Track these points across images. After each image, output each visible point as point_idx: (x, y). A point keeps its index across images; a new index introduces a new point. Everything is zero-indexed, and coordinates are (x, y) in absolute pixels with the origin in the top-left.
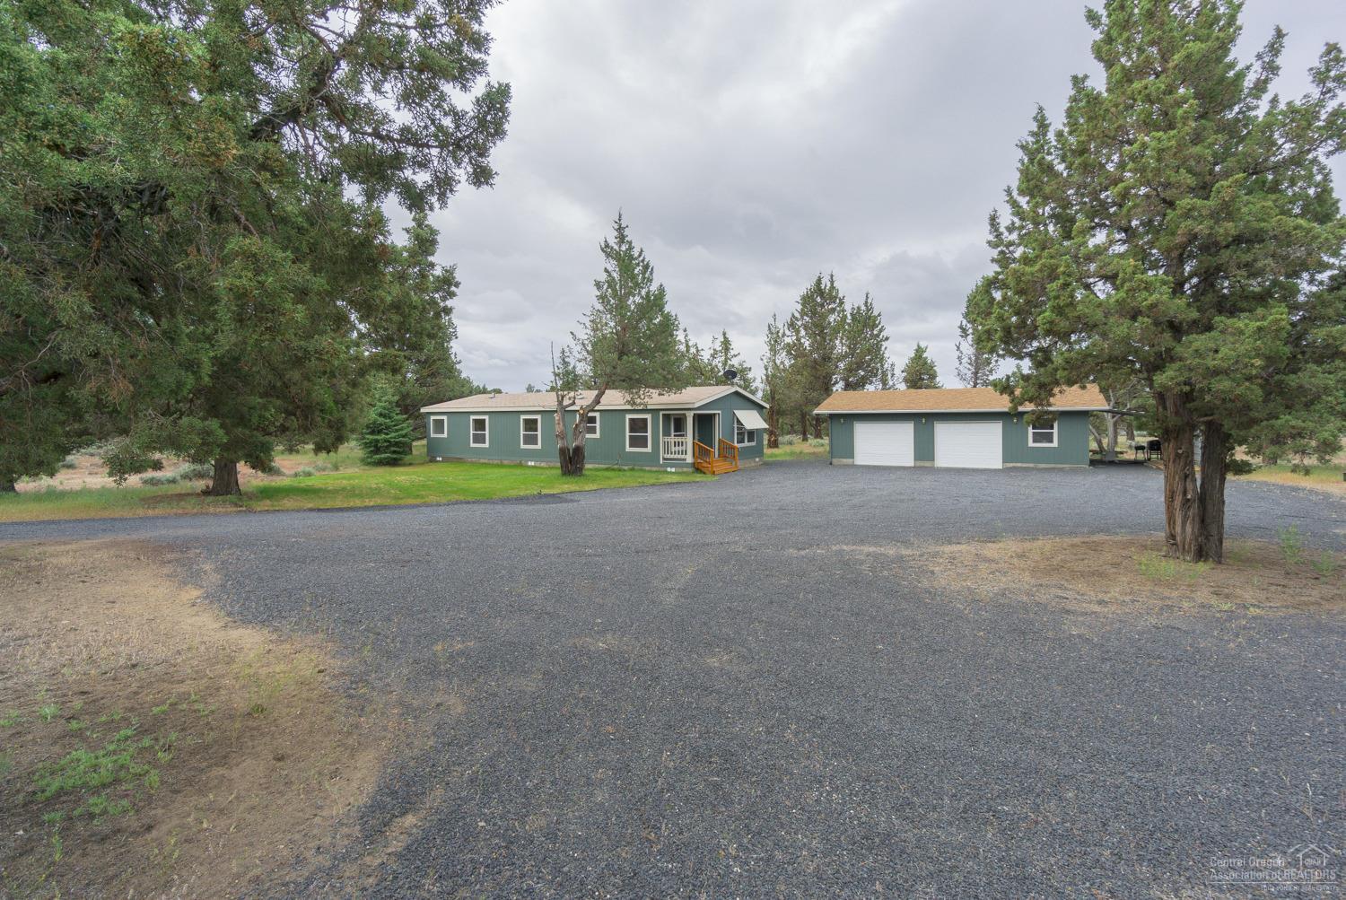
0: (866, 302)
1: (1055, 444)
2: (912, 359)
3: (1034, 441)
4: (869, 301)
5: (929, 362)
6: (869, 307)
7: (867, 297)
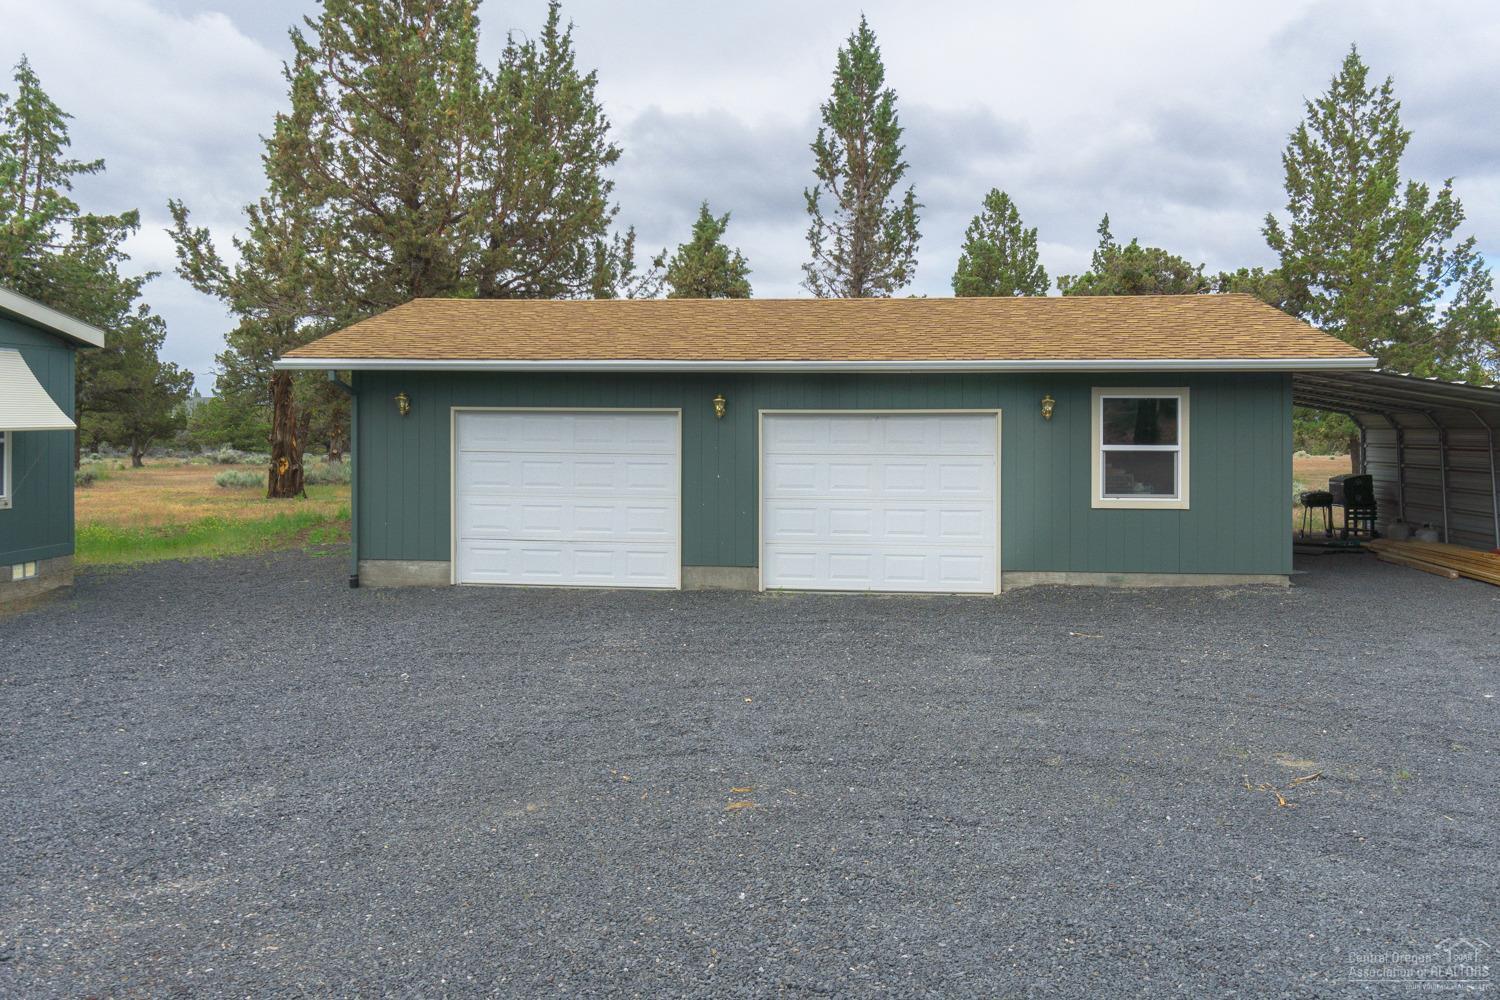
0: (550, 33)
1: (1180, 499)
2: (687, 250)
3: (1111, 488)
4: (561, 29)
5: (731, 258)
6: (559, 52)
7: (554, 19)
